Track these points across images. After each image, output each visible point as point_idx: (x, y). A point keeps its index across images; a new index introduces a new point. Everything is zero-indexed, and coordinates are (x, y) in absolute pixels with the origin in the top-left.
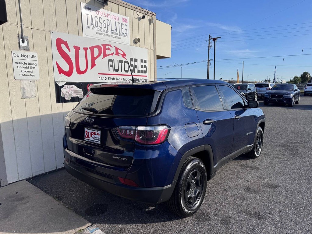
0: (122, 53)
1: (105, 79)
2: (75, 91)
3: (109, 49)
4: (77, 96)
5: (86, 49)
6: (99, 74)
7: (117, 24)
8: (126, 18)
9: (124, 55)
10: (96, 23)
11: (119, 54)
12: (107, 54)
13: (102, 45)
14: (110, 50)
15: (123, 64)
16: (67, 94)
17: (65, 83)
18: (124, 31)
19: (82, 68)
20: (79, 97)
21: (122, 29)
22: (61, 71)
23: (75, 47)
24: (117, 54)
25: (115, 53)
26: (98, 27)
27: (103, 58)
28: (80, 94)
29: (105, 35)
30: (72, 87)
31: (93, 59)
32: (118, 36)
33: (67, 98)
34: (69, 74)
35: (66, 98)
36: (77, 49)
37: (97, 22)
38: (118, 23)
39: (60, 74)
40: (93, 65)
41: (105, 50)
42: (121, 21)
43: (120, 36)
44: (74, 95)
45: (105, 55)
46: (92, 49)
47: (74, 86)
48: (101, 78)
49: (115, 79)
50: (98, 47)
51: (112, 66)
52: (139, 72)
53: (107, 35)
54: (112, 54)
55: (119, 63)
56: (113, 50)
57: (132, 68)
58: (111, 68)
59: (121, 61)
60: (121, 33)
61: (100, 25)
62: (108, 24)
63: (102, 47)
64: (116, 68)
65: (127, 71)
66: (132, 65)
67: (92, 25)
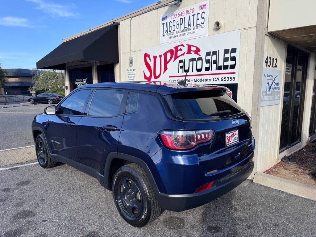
0: (195, 49)
1: (174, 81)
3: (180, 49)
5: (160, 56)
6: (170, 77)
7: (192, 18)
8: (204, 3)
9: (197, 51)
10: (170, 28)
11: (191, 52)
12: (178, 55)
13: (174, 47)
14: (182, 50)
15: (195, 62)
19: (157, 74)
21: (198, 19)
23: (154, 57)
24: (189, 52)
26: (172, 31)
27: (174, 61)
29: (177, 36)
31: (166, 63)
32: (192, 30)
37: (171, 26)
38: (193, 15)
39: (145, 80)
40: (166, 69)
41: (177, 51)
42: (197, 11)
43: (194, 30)
45: (176, 57)
46: (165, 55)
48: (171, 81)
50: (170, 51)
51: (182, 67)
52: (219, 68)
53: (180, 35)
54: (183, 54)
55: (190, 62)
56: (185, 49)
57: (208, 65)
58: (181, 70)
59: (193, 60)
60: (195, 25)
61: (173, 28)
62: (181, 23)
63: (174, 49)
64: (186, 68)
65: (199, 70)
66: (208, 61)
67: (167, 32)
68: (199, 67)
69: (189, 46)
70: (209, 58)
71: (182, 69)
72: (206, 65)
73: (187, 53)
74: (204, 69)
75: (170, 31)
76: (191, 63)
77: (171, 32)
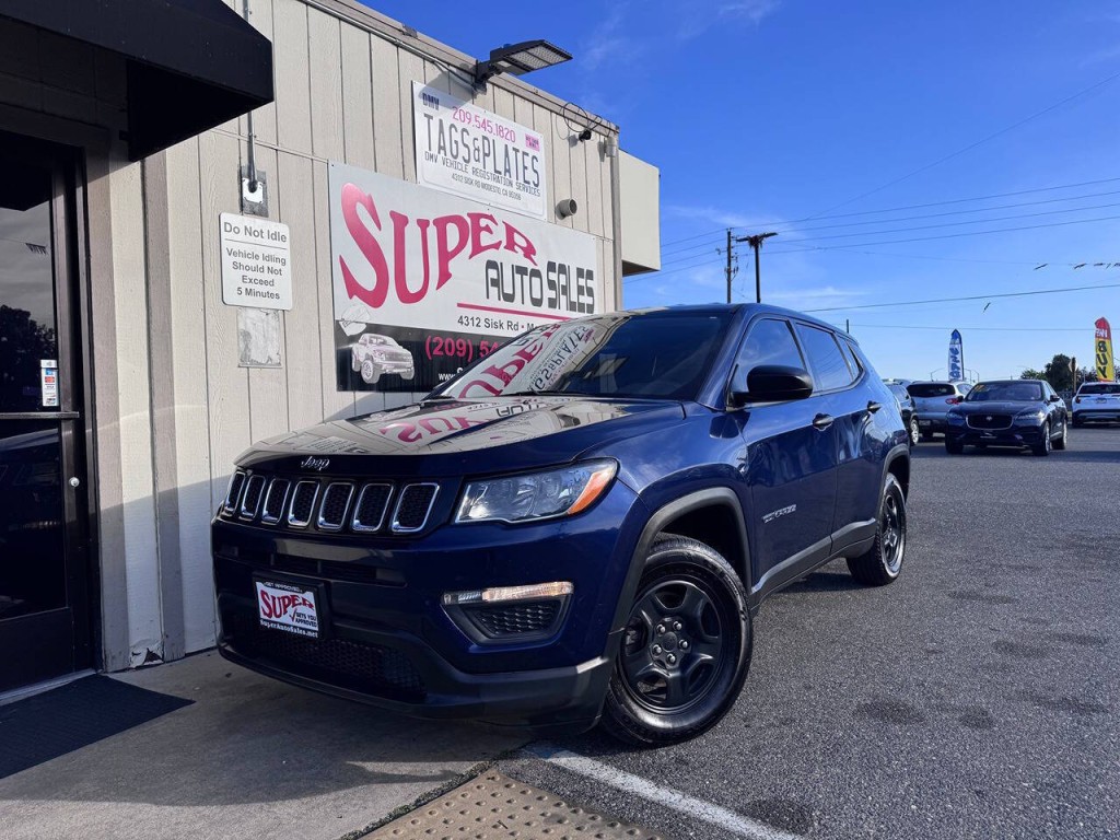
0: (524, 244)
1: (476, 322)
2: (393, 357)
3: (488, 229)
4: (396, 371)
5: (423, 224)
6: (460, 305)
7: (512, 154)
8: (535, 135)
9: (529, 251)
10: (454, 145)
11: (516, 248)
12: (483, 244)
13: (469, 215)
14: (491, 232)
15: (526, 278)
16: (369, 362)
17: (364, 327)
18: (530, 175)
19: (413, 286)
20: (404, 377)
21: (525, 168)
22: (353, 288)
23: (393, 215)
24: (511, 245)
25: (504, 243)
26: (460, 159)
27: (471, 257)
28: (404, 367)
29: (477, 182)
30: (384, 343)
31: (445, 257)
32: (514, 189)
33: (369, 376)
34: (375, 298)
35: (364, 377)
36: (400, 222)
37: (456, 142)
38: (514, 149)
39: (351, 297)
40: (445, 276)
41: (477, 230)
42: (522, 146)
43: (519, 192)
44: (389, 368)
45: (478, 249)
46: (441, 224)
47: (390, 340)
48: (464, 320)
49: (505, 326)
50: (457, 220)
51: (495, 283)
52: (572, 306)
53: (484, 186)
54: (497, 246)
55: (516, 275)
56: (500, 234)
57: (552, 294)
58: (494, 291)
59: (521, 271)
60: (521, 180)
61: (463, 152)
62: (487, 152)
63: (469, 220)
64: (508, 290)
65: (537, 302)
66: (552, 285)
67: (442, 152)
68: (537, 295)
69: (510, 231)
70: (553, 276)
71: (496, 289)
72: (549, 294)
73: (505, 247)
74: (545, 302)
75: (455, 154)
76: (518, 277)
77: (458, 160)
